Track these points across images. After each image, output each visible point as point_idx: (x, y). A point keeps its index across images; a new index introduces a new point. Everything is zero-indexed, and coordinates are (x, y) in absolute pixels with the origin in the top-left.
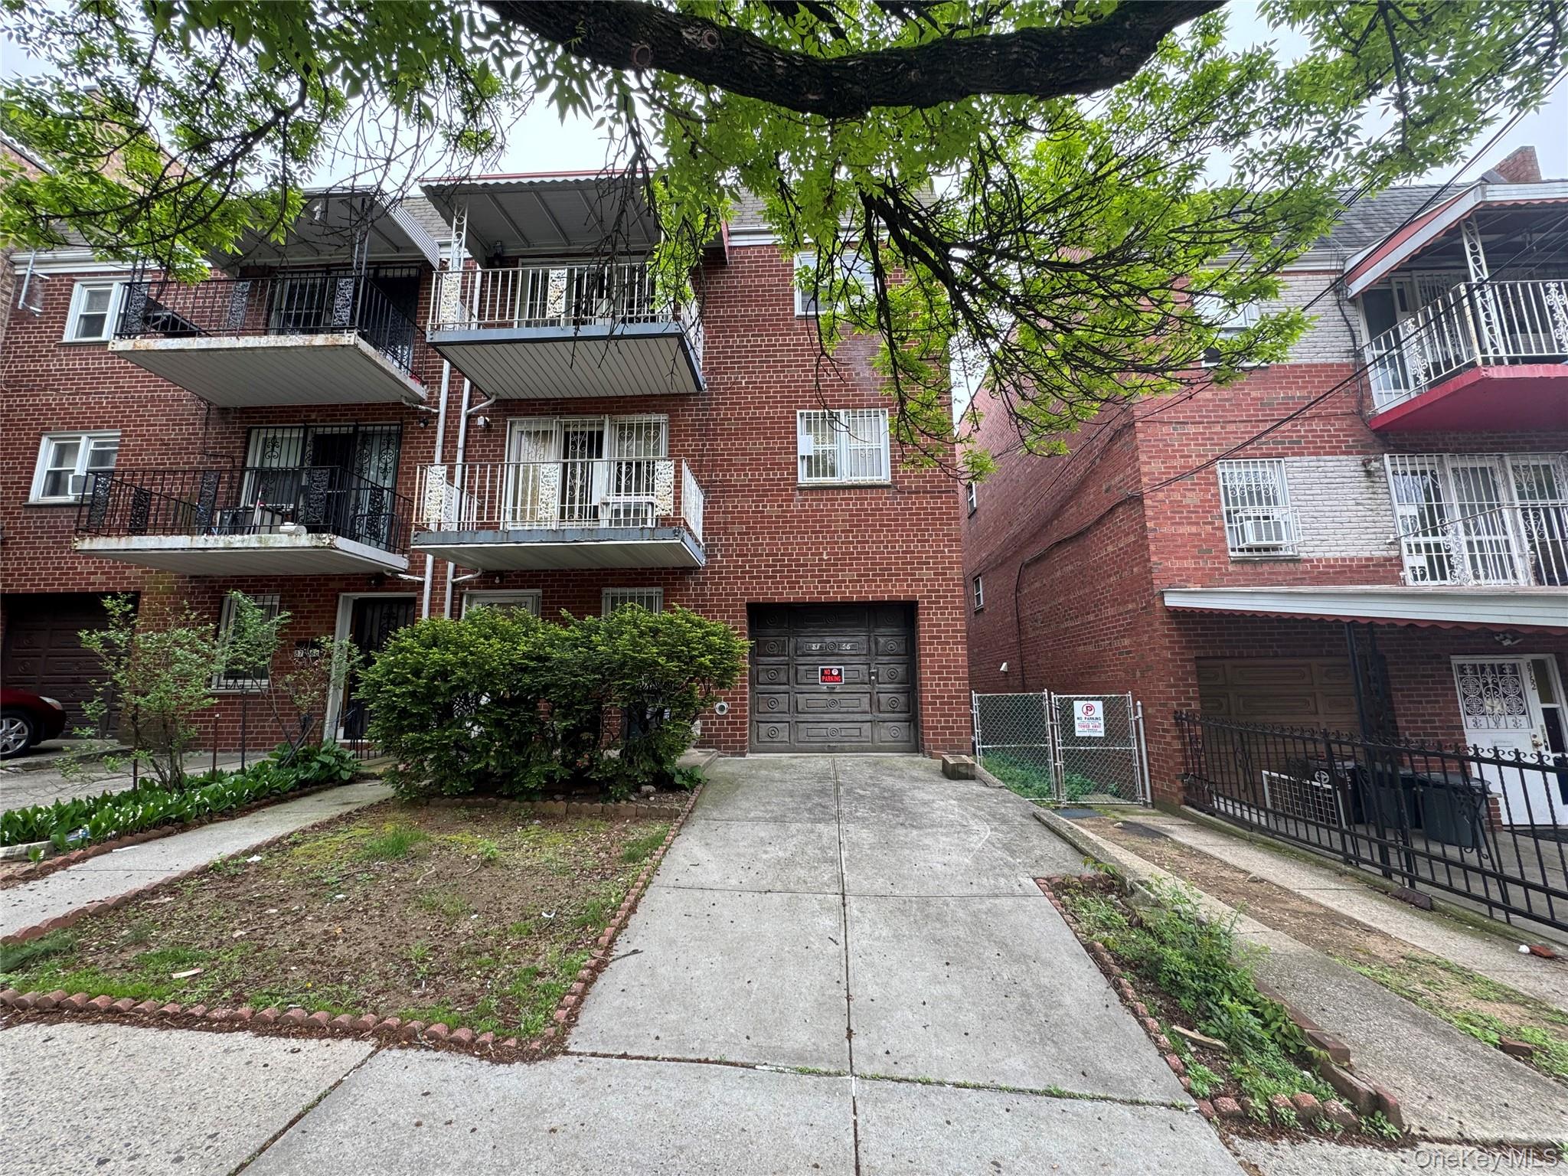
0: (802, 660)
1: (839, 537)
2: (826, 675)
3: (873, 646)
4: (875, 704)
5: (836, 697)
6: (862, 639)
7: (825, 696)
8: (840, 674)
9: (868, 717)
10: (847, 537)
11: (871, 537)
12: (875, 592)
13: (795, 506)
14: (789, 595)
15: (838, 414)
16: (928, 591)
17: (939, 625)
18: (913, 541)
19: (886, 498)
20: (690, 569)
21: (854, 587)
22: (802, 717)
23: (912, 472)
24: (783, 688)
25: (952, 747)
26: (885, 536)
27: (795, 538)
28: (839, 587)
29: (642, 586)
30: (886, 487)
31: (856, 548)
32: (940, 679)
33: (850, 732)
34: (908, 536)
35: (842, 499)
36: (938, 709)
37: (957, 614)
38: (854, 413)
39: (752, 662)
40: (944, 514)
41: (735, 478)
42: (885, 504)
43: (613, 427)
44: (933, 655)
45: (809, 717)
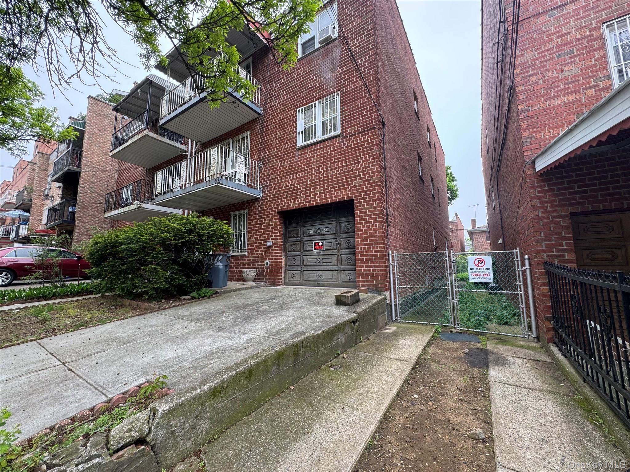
0: (306, 239)
1: (315, 171)
2: (316, 245)
3: (339, 228)
4: (339, 261)
5: (321, 257)
6: (333, 225)
7: (316, 257)
8: (323, 245)
9: (336, 268)
10: (319, 170)
11: (330, 167)
12: (332, 197)
13: (296, 159)
14: (293, 206)
15: (315, 104)
16: (360, 192)
17: (366, 212)
18: (352, 164)
19: (338, 143)
20: (256, 200)
21: (322, 196)
22: (306, 268)
23: (352, 123)
24: (298, 253)
25: (373, 286)
26: (337, 165)
27: (296, 176)
28: (315, 198)
29: (242, 210)
30: (338, 136)
31: (323, 175)
32: (366, 245)
33: (327, 276)
34: (349, 162)
35: (317, 150)
36: (364, 263)
37: (376, 204)
38: (323, 101)
39: (285, 241)
40: (370, 143)
41: (273, 152)
42: (337, 146)
43: (233, 143)
44: (362, 230)
45: (309, 268)
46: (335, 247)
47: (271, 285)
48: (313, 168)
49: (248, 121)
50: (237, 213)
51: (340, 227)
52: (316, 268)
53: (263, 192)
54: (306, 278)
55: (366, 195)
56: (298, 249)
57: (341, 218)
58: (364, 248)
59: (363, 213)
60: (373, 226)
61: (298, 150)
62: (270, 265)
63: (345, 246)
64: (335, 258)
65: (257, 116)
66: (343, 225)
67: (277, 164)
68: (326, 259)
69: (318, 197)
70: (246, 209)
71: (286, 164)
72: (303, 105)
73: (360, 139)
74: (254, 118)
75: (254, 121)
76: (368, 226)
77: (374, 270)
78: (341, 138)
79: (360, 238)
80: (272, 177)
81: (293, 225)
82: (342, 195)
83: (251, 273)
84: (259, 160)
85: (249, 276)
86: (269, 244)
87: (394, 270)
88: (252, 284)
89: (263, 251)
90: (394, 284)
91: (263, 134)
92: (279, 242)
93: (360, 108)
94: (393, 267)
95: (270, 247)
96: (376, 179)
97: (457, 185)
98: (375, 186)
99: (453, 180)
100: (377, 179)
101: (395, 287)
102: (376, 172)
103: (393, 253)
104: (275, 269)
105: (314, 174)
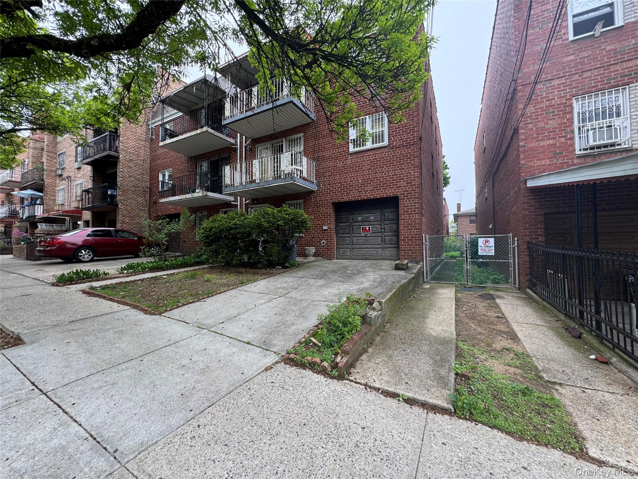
0: (355, 224)
1: (366, 172)
2: (364, 229)
4: (383, 241)
5: (368, 238)
6: (378, 214)
7: (363, 238)
8: (369, 229)
9: (380, 246)
10: (369, 172)
11: (379, 170)
12: (380, 194)
13: (349, 162)
14: (346, 199)
15: (366, 118)
16: (403, 191)
17: (408, 206)
18: (397, 170)
19: (386, 152)
20: (312, 192)
21: (372, 193)
22: (355, 246)
23: (398, 138)
24: (348, 235)
25: (412, 258)
26: (385, 169)
27: (349, 175)
28: (366, 193)
29: (297, 199)
30: (386, 147)
31: (372, 176)
32: (407, 230)
33: (373, 252)
34: (395, 168)
35: (367, 156)
36: (406, 242)
37: (416, 200)
38: (373, 116)
39: (337, 226)
40: (412, 155)
41: (327, 154)
42: (385, 155)
43: (286, 141)
44: (405, 219)
45: (357, 246)
46: (380, 231)
48: (364, 170)
49: (301, 124)
50: (290, 202)
51: (384, 216)
52: (364, 246)
53: (318, 186)
54: (355, 253)
55: (409, 193)
56: (348, 232)
57: (385, 209)
58: (406, 232)
59: (405, 206)
60: (413, 216)
61: (351, 154)
62: (326, 244)
63: (389, 231)
64: (380, 239)
65: (311, 121)
66: (386, 214)
67: (331, 164)
68: (372, 240)
69: (369, 193)
70: (302, 199)
71: (340, 164)
73: (404, 151)
74: (307, 122)
75: (307, 125)
76: (410, 217)
77: (413, 248)
78: (388, 148)
79: (403, 225)
80: (327, 174)
81: (344, 213)
82: (389, 192)
83: (312, 250)
84: (314, 159)
85: (311, 252)
86: (325, 228)
87: (426, 248)
88: (312, 259)
89: (320, 233)
90: (426, 257)
91: (316, 137)
92: (333, 226)
93: (405, 126)
94: (426, 245)
95: (325, 230)
96: (416, 182)
98: (415, 188)
99: (446, 168)
102: (417, 177)
104: (329, 248)
105: (365, 175)
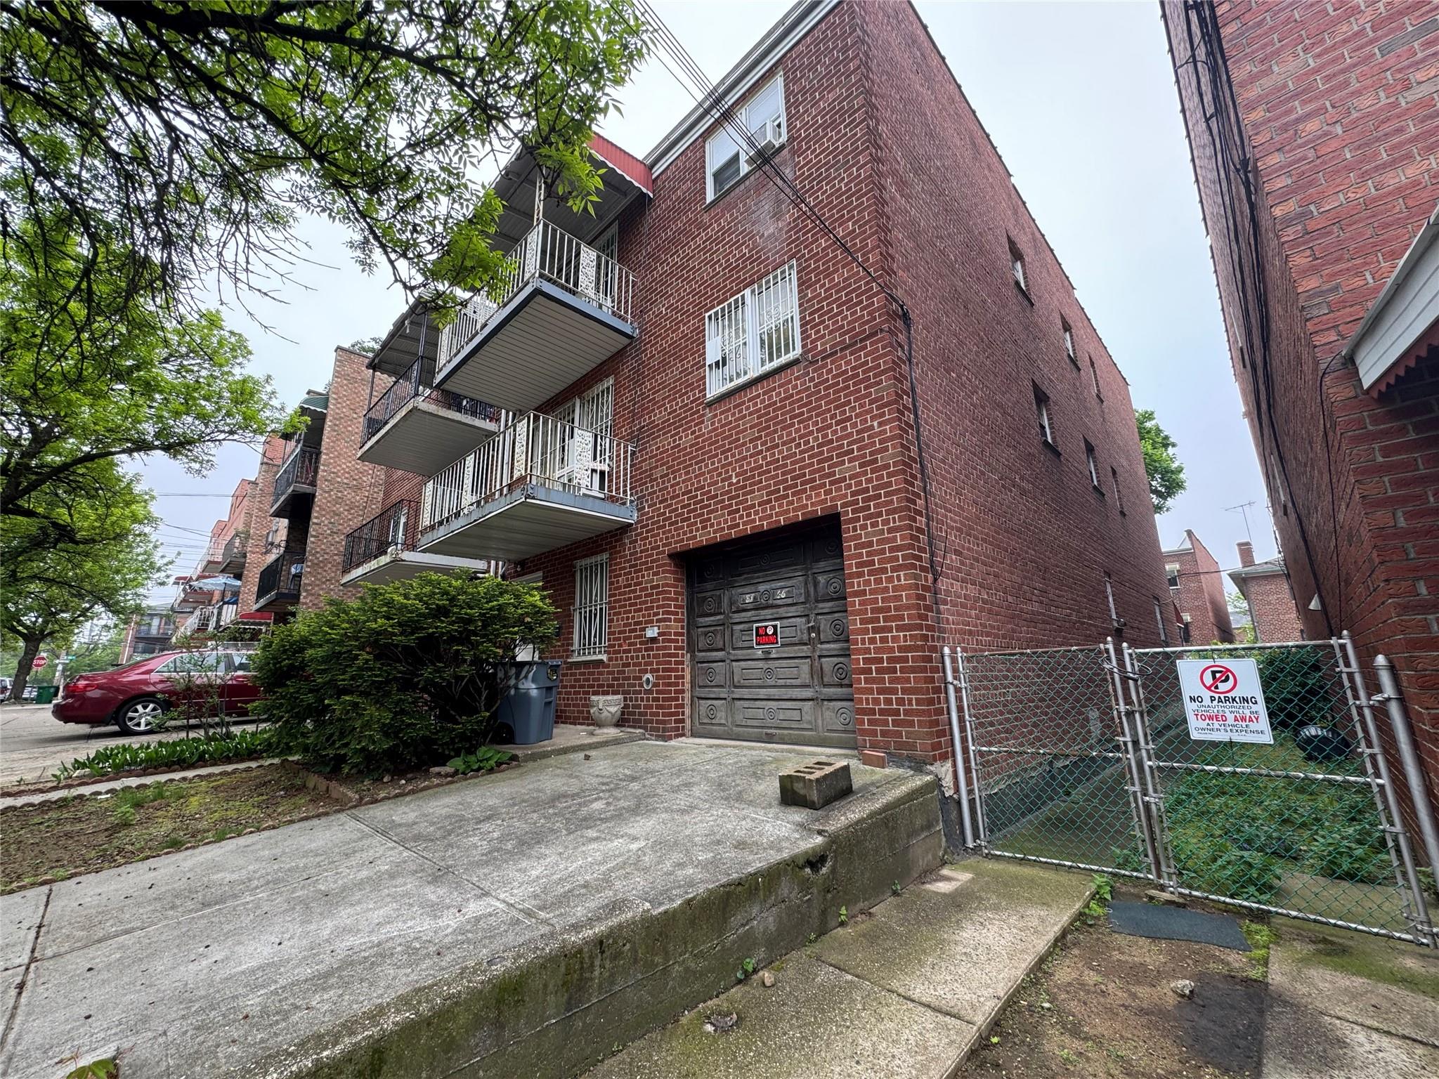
1: (748, 450)
2: (761, 634)
3: (812, 590)
4: (818, 674)
5: (772, 664)
6: (799, 580)
7: (760, 664)
8: (775, 633)
9: (808, 693)
10: (755, 447)
11: (781, 437)
12: (787, 511)
13: (706, 428)
14: (702, 537)
15: (743, 297)
16: (853, 495)
17: (870, 544)
18: (830, 426)
19: (797, 378)
20: (626, 528)
21: (764, 510)
22: (739, 693)
23: (827, 327)
24: (720, 654)
25: (900, 745)
26: (798, 430)
27: (706, 466)
28: (749, 515)
29: (596, 553)
30: (796, 362)
31: (764, 458)
32: (875, 630)
33: (789, 714)
34: (824, 420)
35: (750, 400)
36: (873, 681)
37: (896, 520)
38: (760, 287)
39: (691, 625)
40: (870, 369)
41: (659, 416)
42: (795, 387)
43: (582, 406)
44: (863, 593)
45: (745, 693)
46: (805, 637)
47: (658, 738)
48: (744, 444)
49: (609, 354)
50: (588, 561)
51: (816, 584)
52: (763, 693)
53: (639, 510)
54: (739, 718)
55: (870, 499)
56: (720, 645)
57: (818, 561)
58: (872, 641)
59: (863, 546)
60: (890, 580)
61: (710, 405)
62: (655, 685)
63: (829, 635)
64: (805, 666)
65: (627, 341)
66: (822, 579)
67: (665, 442)
68: (784, 670)
69: (756, 513)
70: (605, 550)
71: (686, 440)
72: (719, 304)
73: (847, 362)
74: (620, 347)
75: (620, 355)
76: (878, 581)
77: (900, 702)
78: (802, 365)
79: (859, 612)
80: (657, 473)
81: (708, 586)
82: (811, 504)
83: (609, 705)
84: (631, 438)
85: (605, 714)
86: (652, 632)
87: (959, 699)
88: (612, 732)
89: (640, 650)
90: (964, 740)
91: (638, 377)
92: (675, 626)
93: (844, 288)
94: (958, 690)
95: (653, 640)
96: (891, 455)
97: (1178, 456)
98: (890, 475)
99: (1166, 446)
100: (893, 456)
101: (965, 750)
102: (891, 439)
103: (954, 651)
104: (667, 695)
105: (745, 458)
